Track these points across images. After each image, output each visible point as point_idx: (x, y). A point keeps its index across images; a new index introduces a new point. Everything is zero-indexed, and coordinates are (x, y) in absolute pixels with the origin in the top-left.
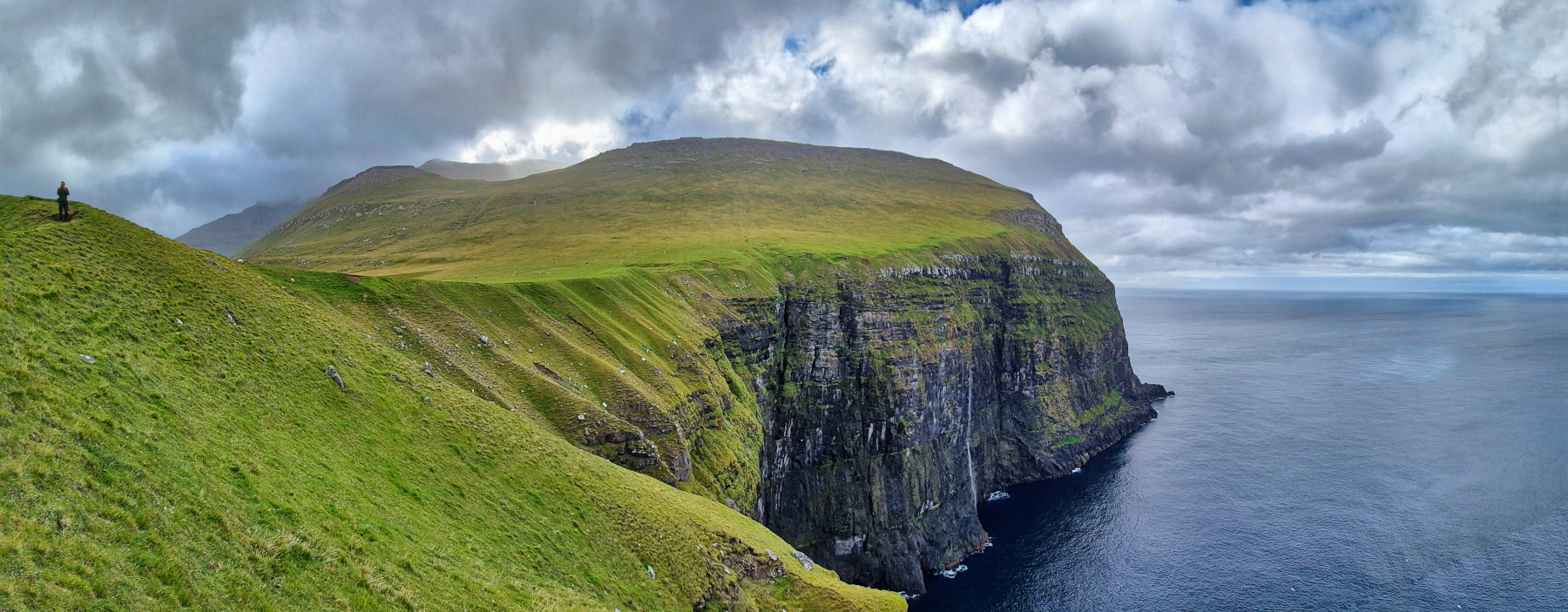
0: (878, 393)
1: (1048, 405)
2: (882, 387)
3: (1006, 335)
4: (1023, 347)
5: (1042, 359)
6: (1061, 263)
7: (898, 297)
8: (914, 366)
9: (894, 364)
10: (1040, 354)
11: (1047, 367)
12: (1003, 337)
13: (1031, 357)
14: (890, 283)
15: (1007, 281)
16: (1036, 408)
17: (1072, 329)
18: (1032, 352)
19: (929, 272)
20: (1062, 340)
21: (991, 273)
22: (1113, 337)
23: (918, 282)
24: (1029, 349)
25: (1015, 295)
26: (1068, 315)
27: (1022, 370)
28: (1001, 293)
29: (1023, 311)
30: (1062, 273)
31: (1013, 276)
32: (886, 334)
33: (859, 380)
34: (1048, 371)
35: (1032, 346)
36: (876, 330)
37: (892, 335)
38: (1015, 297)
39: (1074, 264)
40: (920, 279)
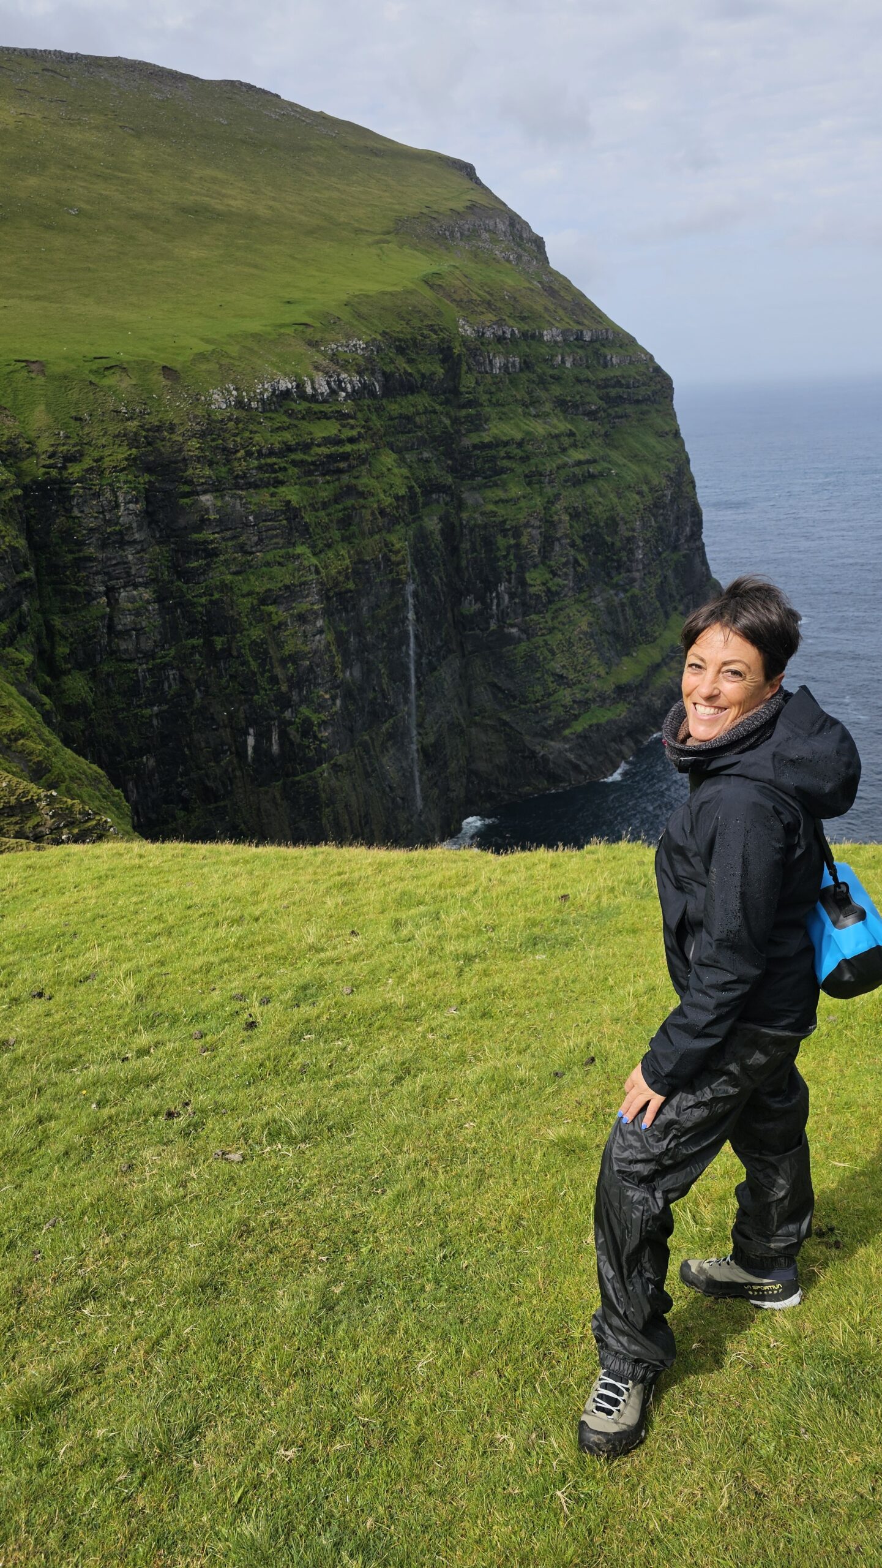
0: (254, 665)
1: (553, 654)
2: (260, 650)
3: (465, 515)
4: (499, 538)
5: (538, 560)
6: (559, 339)
7: (259, 452)
8: (312, 602)
9: (274, 602)
10: (535, 549)
11: (548, 576)
12: (461, 519)
13: (518, 557)
14: (238, 421)
15: (456, 392)
16: (532, 662)
17: (590, 490)
18: (517, 546)
19: (309, 390)
20: (575, 515)
21: (423, 376)
22: (672, 501)
23: (291, 414)
24: (512, 542)
25: (477, 423)
26: (582, 457)
27: (502, 588)
28: (447, 422)
29: (493, 459)
30: (563, 361)
31: (468, 381)
32: (249, 538)
33: (209, 644)
34: (550, 584)
35: (517, 532)
36: (228, 534)
37: (261, 540)
38: (478, 428)
39: (587, 337)
40: (293, 406)
